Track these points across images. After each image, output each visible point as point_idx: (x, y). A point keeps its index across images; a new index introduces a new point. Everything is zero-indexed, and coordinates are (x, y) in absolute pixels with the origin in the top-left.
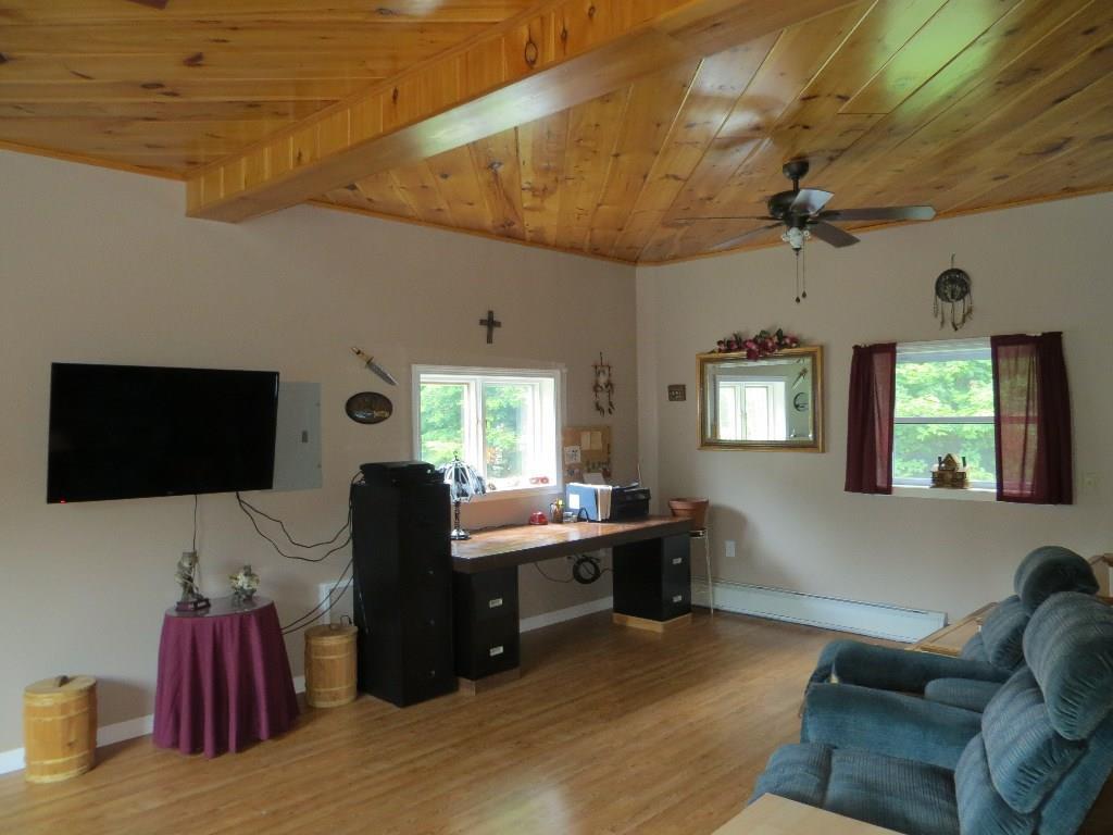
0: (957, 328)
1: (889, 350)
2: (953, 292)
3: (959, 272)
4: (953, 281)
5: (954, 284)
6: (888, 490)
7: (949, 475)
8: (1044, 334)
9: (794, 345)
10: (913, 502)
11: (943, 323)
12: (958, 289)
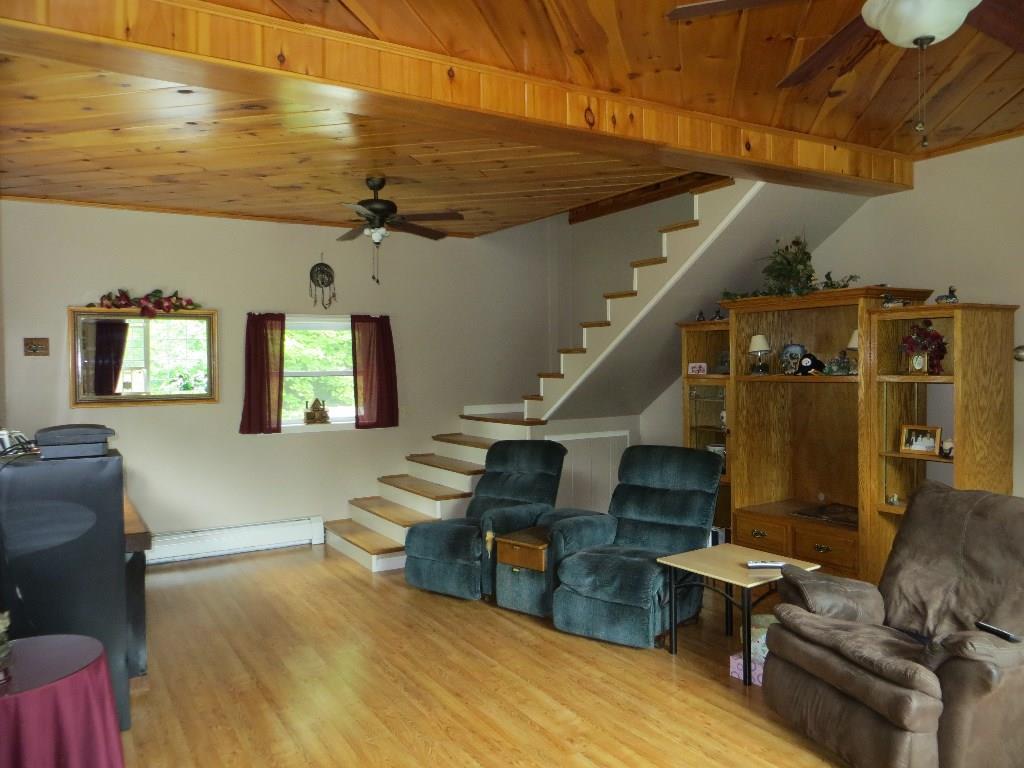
0: (327, 307)
1: (280, 319)
2: (323, 280)
3: (327, 266)
4: (323, 272)
5: (322, 274)
6: (278, 430)
7: (316, 415)
8: (381, 317)
9: (190, 307)
10: (296, 437)
11: (316, 301)
12: (326, 278)
